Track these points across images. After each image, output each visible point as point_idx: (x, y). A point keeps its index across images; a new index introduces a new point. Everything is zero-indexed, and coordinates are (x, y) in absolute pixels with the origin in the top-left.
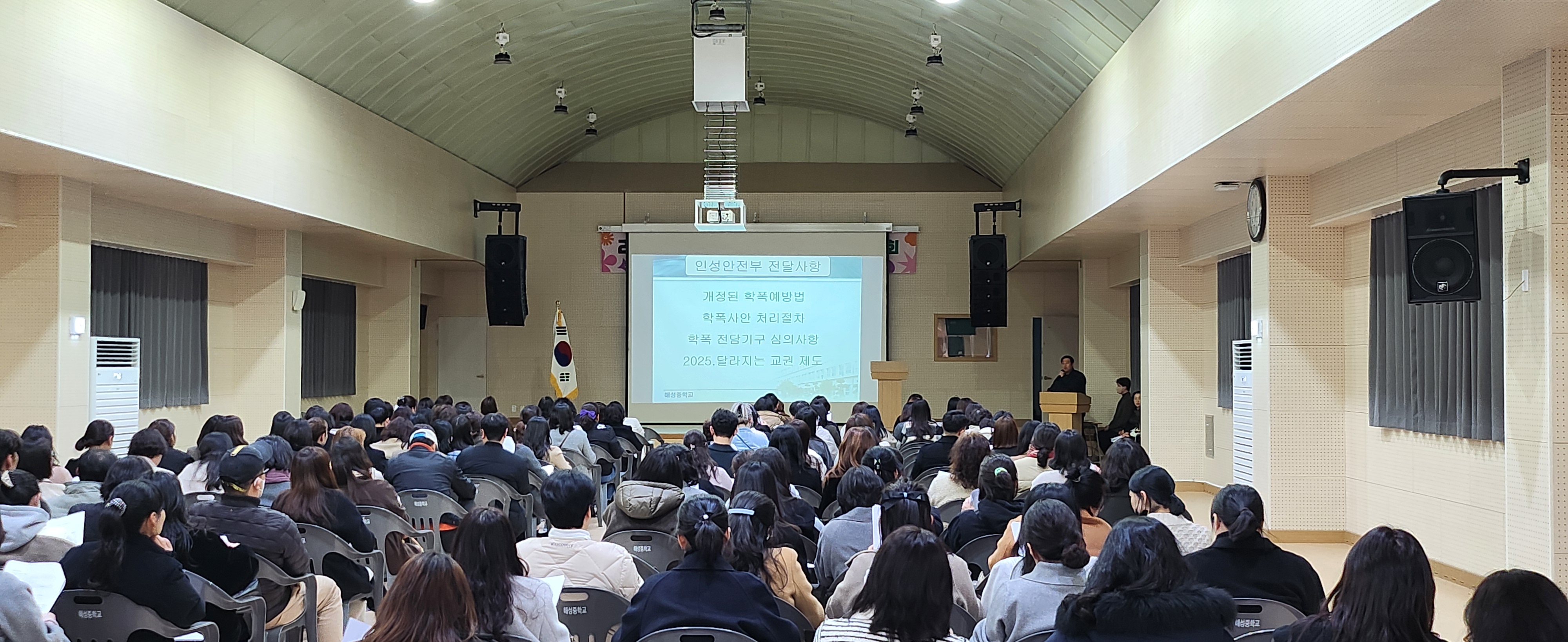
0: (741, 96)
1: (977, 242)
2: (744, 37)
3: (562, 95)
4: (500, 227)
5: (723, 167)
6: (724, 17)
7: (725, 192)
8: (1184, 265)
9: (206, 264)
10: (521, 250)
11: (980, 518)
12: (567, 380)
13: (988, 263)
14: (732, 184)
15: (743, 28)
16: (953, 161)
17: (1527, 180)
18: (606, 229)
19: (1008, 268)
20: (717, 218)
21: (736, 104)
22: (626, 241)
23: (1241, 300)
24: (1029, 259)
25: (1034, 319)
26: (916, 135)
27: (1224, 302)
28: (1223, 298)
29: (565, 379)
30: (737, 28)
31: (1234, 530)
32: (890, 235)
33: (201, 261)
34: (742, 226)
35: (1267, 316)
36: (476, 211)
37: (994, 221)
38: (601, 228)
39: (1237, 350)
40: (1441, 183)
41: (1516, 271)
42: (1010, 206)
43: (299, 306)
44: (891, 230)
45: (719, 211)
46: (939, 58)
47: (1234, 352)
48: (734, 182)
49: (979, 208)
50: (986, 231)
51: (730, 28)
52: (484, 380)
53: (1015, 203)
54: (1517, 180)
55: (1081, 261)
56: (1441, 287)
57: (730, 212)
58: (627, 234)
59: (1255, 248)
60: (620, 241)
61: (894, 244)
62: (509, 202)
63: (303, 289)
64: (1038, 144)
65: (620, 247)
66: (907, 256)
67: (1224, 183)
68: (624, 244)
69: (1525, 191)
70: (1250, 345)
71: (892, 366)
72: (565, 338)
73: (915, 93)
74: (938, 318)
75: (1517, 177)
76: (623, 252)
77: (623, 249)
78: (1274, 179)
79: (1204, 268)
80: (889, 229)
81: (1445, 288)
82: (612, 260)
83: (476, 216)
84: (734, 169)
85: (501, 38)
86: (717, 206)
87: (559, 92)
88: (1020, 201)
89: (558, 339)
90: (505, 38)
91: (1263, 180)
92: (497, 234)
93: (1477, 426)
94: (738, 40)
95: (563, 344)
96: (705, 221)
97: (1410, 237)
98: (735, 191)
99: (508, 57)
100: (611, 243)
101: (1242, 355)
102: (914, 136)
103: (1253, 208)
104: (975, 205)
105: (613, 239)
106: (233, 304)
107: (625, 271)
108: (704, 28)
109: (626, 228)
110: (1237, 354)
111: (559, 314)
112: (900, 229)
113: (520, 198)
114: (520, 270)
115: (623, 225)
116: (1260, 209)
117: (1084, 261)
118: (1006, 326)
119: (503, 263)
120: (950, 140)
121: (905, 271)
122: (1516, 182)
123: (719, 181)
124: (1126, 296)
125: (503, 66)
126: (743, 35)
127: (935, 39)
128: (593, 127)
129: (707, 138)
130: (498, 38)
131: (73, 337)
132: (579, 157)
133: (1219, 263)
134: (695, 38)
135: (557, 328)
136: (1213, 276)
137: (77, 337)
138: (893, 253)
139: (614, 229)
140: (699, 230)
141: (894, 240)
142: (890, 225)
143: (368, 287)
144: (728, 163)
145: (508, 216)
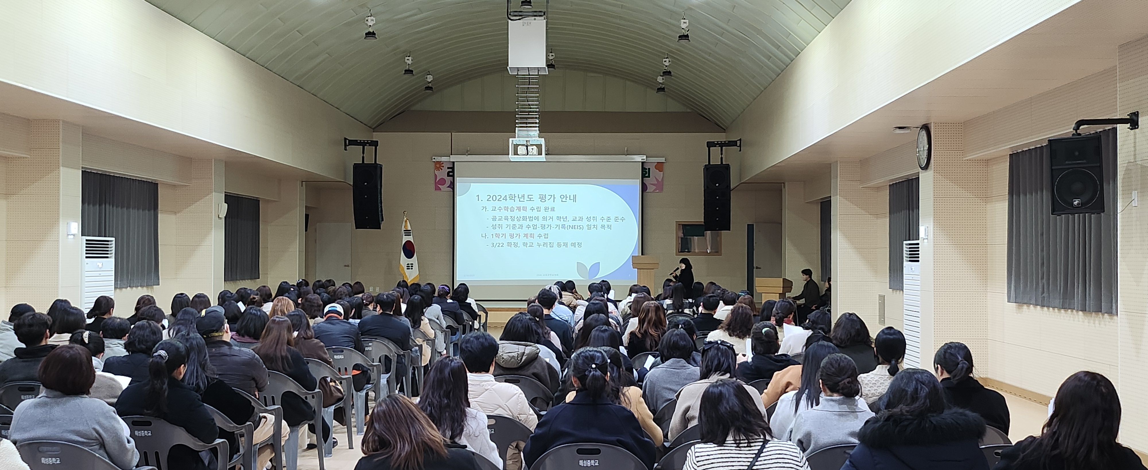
0: (542, 63)
1: (708, 168)
2: (545, 21)
3: (410, 62)
4: (363, 157)
5: (529, 115)
6: (531, 6)
7: (532, 133)
8: (864, 186)
9: (157, 184)
10: (379, 173)
11: (753, 368)
12: (412, 269)
13: (717, 185)
14: (536, 127)
15: (544, 14)
16: (690, 111)
17: (1137, 127)
18: (438, 159)
19: (732, 187)
20: (525, 152)
21: (538, 69)
22: (453, 168)
24: (747, 182)
25: (748, 225)
26: (664, 92)
27: (894, 214)
28: (893, 210)
29: (410, 268)
30: (540, 14)
31: (956, 375)
32: (644, 163)
33: (154, 182)
34: (543, 158)
35: (932, 223)
36: (346, 145)
37: (722, 154)
38: (434, 159)
39: (907, 248)
40: (1076, 128)
41: (1128, 192)
42: (733, 144)
43: (223, 214)
44: (646, 161)
45: (527, 146)
46: (687, 36)
47: (904, 249)
48: (537, 125)
49: (710, 145)
50: (715, 161)
51: (535, 14)
52: (350, 268)
53: (736, 141)
54: (1129, 127)
55: (784, 183)
56: (1076, 203)
57: (534, 147)
58: (454, 163)
59: (923, 174)
60: (448, 168)
61: (647, 171)
62: (370, 139)
63: (225, 202)
64: (756, 98)
65: (449, 172)
66: (657, 180)
67: (900, 128)
68: (451, 170)
69: (1135, 134)
70: (918, 244)
71: (646, 259)
72: (410, 238)
73: (665, 61)
74: (678, 224)
75: (1129, 124)
76: (451, 176)
77: (451, 174)
78: (937, 125)
79: (878, 189)
80: (644, 159)
81: (1078, 204)
82: (442, 182)
83: (346, 150)
84: (538, 116)
85: (369, 20)
86: (525, 143)
87: (408, 60)
88: (740, 140)
89: (405, 239)
90: (373, 20)
91: (929, 126)
92: (361, 162)
93: (1091, 302)
94: (540, 23)
95: (408, 242)
96: (516, 153)
97: (1053, 168)
98: (538, 132)
99: (375, 34)
100: (442, 169)
101: (910, 251)
103: (922, 146)
104: (707, 142)
105: (443, 167)
106: (175, 213)
107: (452, 190)
108: (516, 14)
109: (453, 158)
110: (907, 251)
111: (406, 221)
112: (651, 160)
113: (376, 136)
114: (376, 188)
115: (451, 156)
116: (928, 146)
117: (786, 184)
118: (730, 230)
119: (365, 184)
120: (689, 96)
121: (655, 190)
122: (1129, 128)
123: (526, 124)
124: (817, 210)
125: (371, 41)
126: (544, 19)
127: (684, 23)
128: (430, 85)
129: (518, 94)
130: (367, 20)
131: (70, 236)
132: (417, 107)
133: (890, 185)
134: (510, 21)
135: (404, 231)
137: (72, 236)
138: (647, 177)
139: (444, 159)
140: (512, 160)
141: (647, 168)
142: (645, 157)
143: (268, 201)
144: (533, 112)
145: (369, 149)
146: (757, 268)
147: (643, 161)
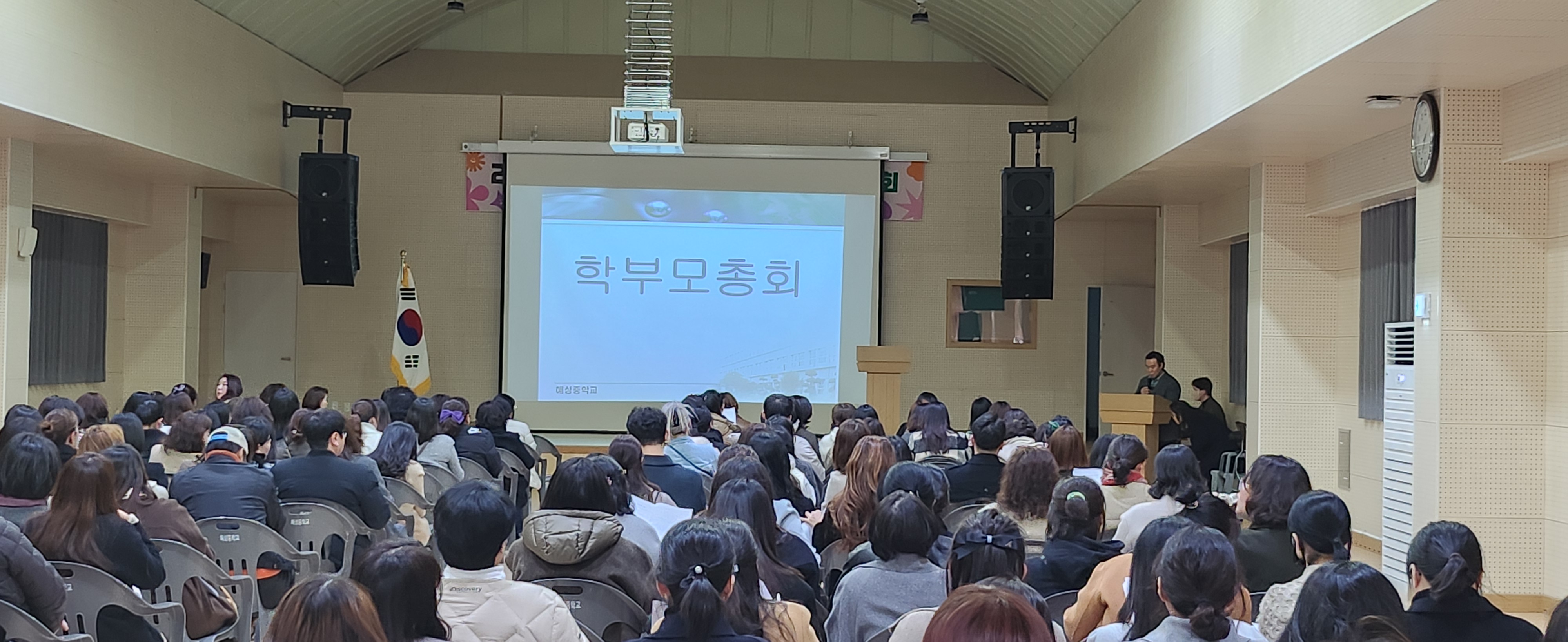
1: (1011, 176)
4: (320, 142)
5: (651, 61)
7: (655, 97)
8: (1313, 214)
10: (351, 175)
12: (415, 366)
13: (1028, 208)
14: (665, 85)
16: (976, 60)
18: (474, 148)
19: (1057, 214)
20: (641, 135)
22: (503, 166)
23: (1395, 265)
24: (1085, 203)
25: (1089, 288)
26: (927, 21)
27: (1368, 269)
28: (1368, 262)
29: (413, 363)
32: (886, 163)
34: (677, 147)
35: (1440, 288)
36: (285, 117)
37: (1038, 148)
38: (466, 147)
39: (1392, 336)
42: (1060, 127)
43: (28, 251)
44: (887, 158)
45: (646, 124)
47: (1387, 339)
48: (667, 82)
49: (1016, 128)
50: (1025, 160)
52: (293, 362)
53: (1067, 122)
55: (1160, 207)
57: (661, 126)
58: (505, 155)
59: (1422, 192)
60: (494, 166)
61: (892, 178)
62: (335, 105)
63: (33, 227)
64: (1105, 37)
65: (495, 175)
66: (910, 196)
67: (1379, 98)
68: (499, 170)
70: (1412, 329)
71: (886, 353)
72: (413, 305)
74: (953, 286)
76: (499, 182)
77: (498, 178)
78: (1452, 93)
79: (1340, 219)
80: (886, 155)
82: (481, 193)
83: (286, 126)
84: (668, 64)
86: (643, 117)
88: (1075, 120)
89: (403, 306)
91: (1434, 94)
92: (316, 152)
95: (410, 313)
96: (624, 138)
98: (669, 95)
100: (480, 168)
101: (1397, 343)
102: (925, 23)
103: (1420, 134)
104: (1010, 124)
105: (483, 163)
107: (500, 210)
109: (503, 146)
110: (1391, 343)
111: (405, 271)
112: (900, 156)
113: (348, 100)
114: (348, 205)
115: (499, 141)
116: (1432, 135)
117: (1165, 208)
118: (1051, 298)
119: (324, 194)
120: (974, 30)
121: (908, 216)
123: (645, 80)
124: (1224, 260)
129: (630, 18)
132: (436, 43)
133: (1363, 213)
135: (402, 290)
136: (1357, 229)
138: (891, 190)
139: (485, 148)
140: (616, 151)
141: (891, 172)
142: (887, 150)
143: (125, 226)
144: (660, 55)
145: (333, 126)
146: (1106, 374)
147: (883, 158)
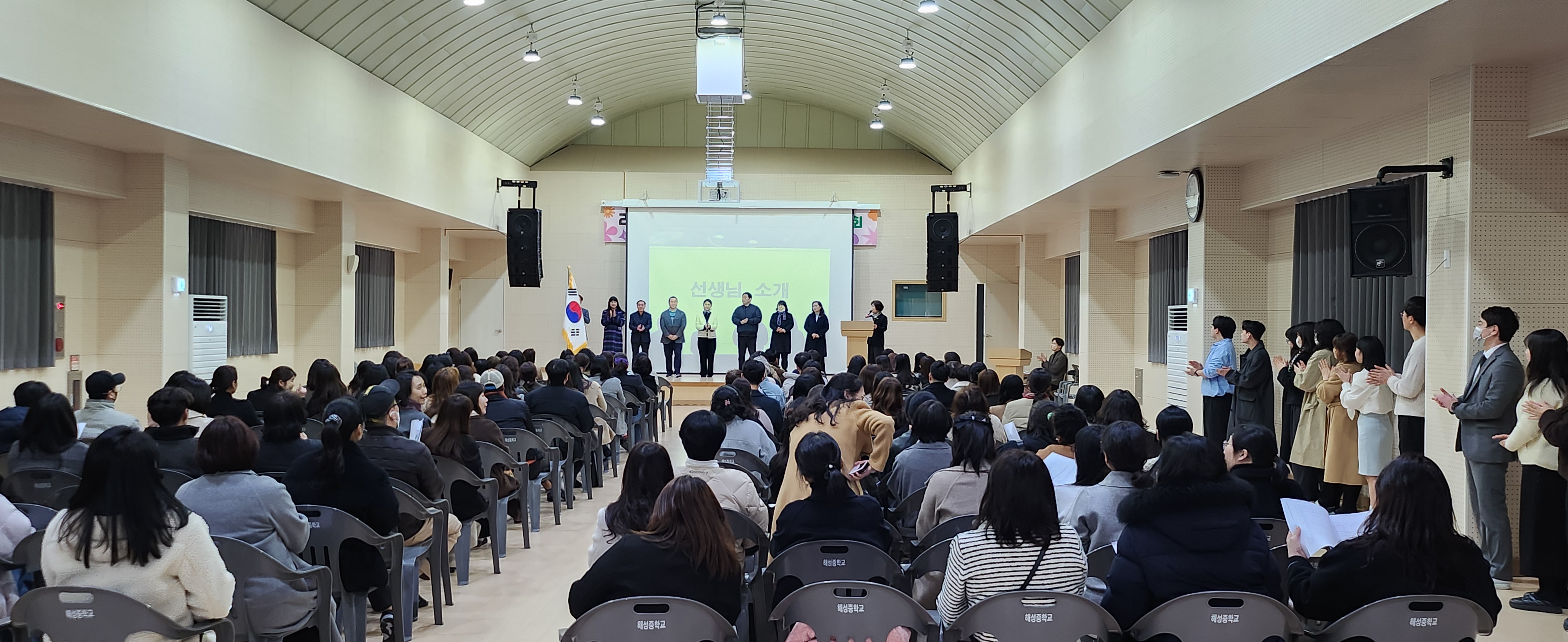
0: (738, 90)
1: (933, 218)
2: (742, 40)
3: (576, 87)
4: (519, 201)
5: (721, 152)
7: (723, 174)
8: (1119, 240)
9: (275, 232)
10: (538, 220)
12: (577, 335)
13: (943, 237)
14: (729, 167)
15: (742, 31)
16: (908, 148)
17: (1450, 175)
18: (608, 203)
19: (960, 240)
21: (735, 97)
22: (626, 215)
24: (978, 234)
25: (978, 285)
27: (1155, 273)
28: (1154, 269)
32: (857, 211)
33: (271, 229)
35: (1201, 284)
36: (498, 187)
37: (948, 201)
38: (603, 203)
39: (1171, 314)
40: (1379, 176)
41: (1439, 250)
43: (354, 269)
44: (856, 208)
48: (731, 165)
49: (935, 189)
50: (941, 209)
51: (730, 31)
52: (503, 333)
53: (966, 185)
55: (1020, 236)
56: (1379, 264)
58: (627, 208)
59: (1192, 228)
60: (621, 214)
61: (859, 220)
62: (527, 179)
63: (357, 256)
65: (621, 220)
66: (871, 231)
68: (624, 217)
69: (1449, 184)
70: (1186, 309)
71: (858, 325)
73: (883, 89)
74: (896, 284)
75: (1442, 172)
76: (623, 224)
78: (1210, 169)
79: (1135, 243)
81: (1382, 265)
83: (498, 192)
84: (731, 153)
86: (716, 185)
87: (574, 85)
88: (971, 184)
91: (1201, 170)
92: (517, 207)
94: (737, 42)
97: (1353, 222)
98: (732, 173)
99: (537, 54)
100: (612, 216)
101: (1176, 318)
104: (932, 187)
105: (615, 213)
106: (296, 267)
107: (625, 241)
108: (706, 31)
109: (627, 203)
110: (1173, 317)
111: (571, 278)
112: (863, 206)
113: (535, 176)
114: (535, 238)
115: (624, 200)
117: (1024, 236)
118: (957, 291)
119: (521, 233)
121: (868, 243)
122: (1441, 177)
123: (718, 164)
124: (1061, 267)
126: (741, 37)
128: (600, 115)
129: (708, 127)
131: (175, 294)
132: (583, 141)
133: (1150, 239)
134: (698, 39)
135: (569, 289)
136: (1147, 249)
137: (178, 294)
138: (858, 228)
139: (615, 204)
141: (858, 215)
142: (855, 203)
143: (406, 253)
144: (726, 148)
145: (527, 191)
146: (988, 336)
